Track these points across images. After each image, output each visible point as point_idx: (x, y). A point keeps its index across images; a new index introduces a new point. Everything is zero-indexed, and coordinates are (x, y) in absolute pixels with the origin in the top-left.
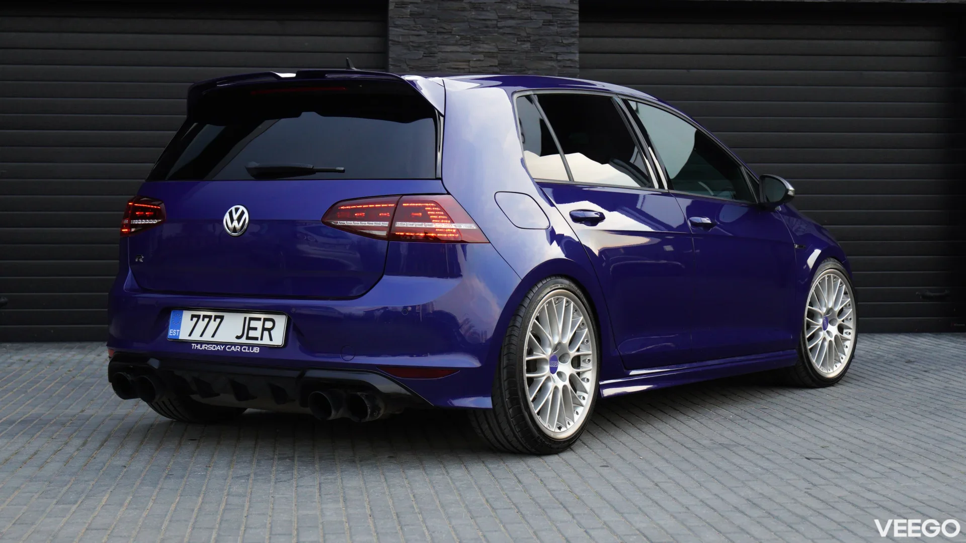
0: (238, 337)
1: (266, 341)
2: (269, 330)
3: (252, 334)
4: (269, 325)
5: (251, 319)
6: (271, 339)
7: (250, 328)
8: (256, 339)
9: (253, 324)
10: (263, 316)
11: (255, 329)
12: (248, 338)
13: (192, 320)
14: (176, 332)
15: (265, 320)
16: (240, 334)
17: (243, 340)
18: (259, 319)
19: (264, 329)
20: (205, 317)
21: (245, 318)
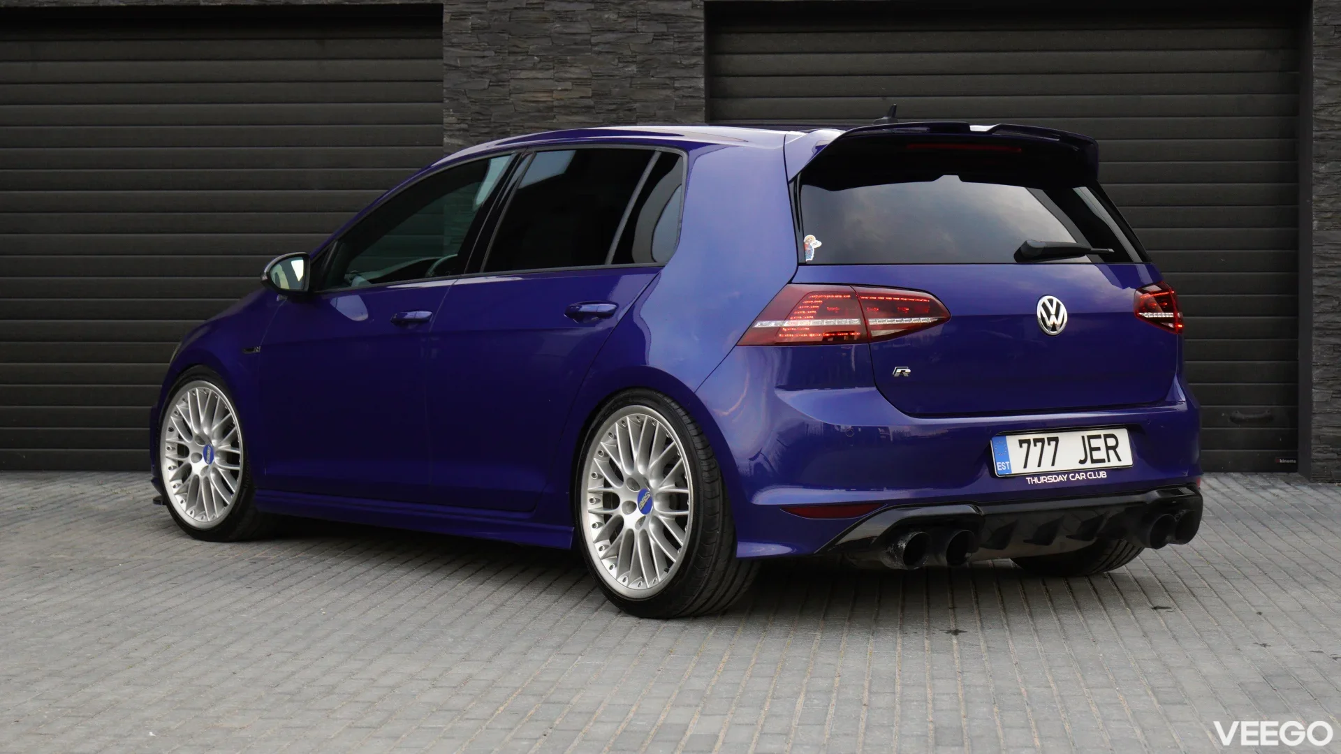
0: (1082, 462)
1: (1114, 463)
2: (1114, 448)
3: (1096, 455)
4: (1111, 442)
5: (1090, 437)
6: (1119, 460)
7: (1092, 449)
8: (1103, 461)
9: (1094, 443)
10: (1102, 433)
11: (1098, 449)
12: (1093, 461)
13: (1021, 446)
14: (1006, 465)
15: (1106, 436)
16: (1083, 458)
17: (1088, 465)
18: (1099, 437)
19: (1108, 448)
20: (1036, 441)
21: (1083, 437)
